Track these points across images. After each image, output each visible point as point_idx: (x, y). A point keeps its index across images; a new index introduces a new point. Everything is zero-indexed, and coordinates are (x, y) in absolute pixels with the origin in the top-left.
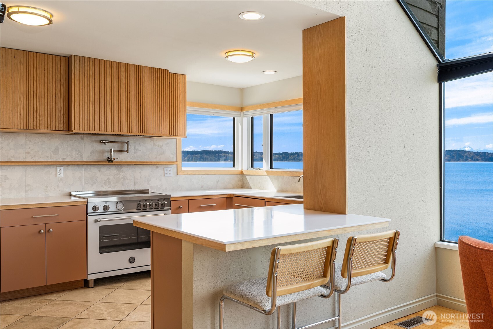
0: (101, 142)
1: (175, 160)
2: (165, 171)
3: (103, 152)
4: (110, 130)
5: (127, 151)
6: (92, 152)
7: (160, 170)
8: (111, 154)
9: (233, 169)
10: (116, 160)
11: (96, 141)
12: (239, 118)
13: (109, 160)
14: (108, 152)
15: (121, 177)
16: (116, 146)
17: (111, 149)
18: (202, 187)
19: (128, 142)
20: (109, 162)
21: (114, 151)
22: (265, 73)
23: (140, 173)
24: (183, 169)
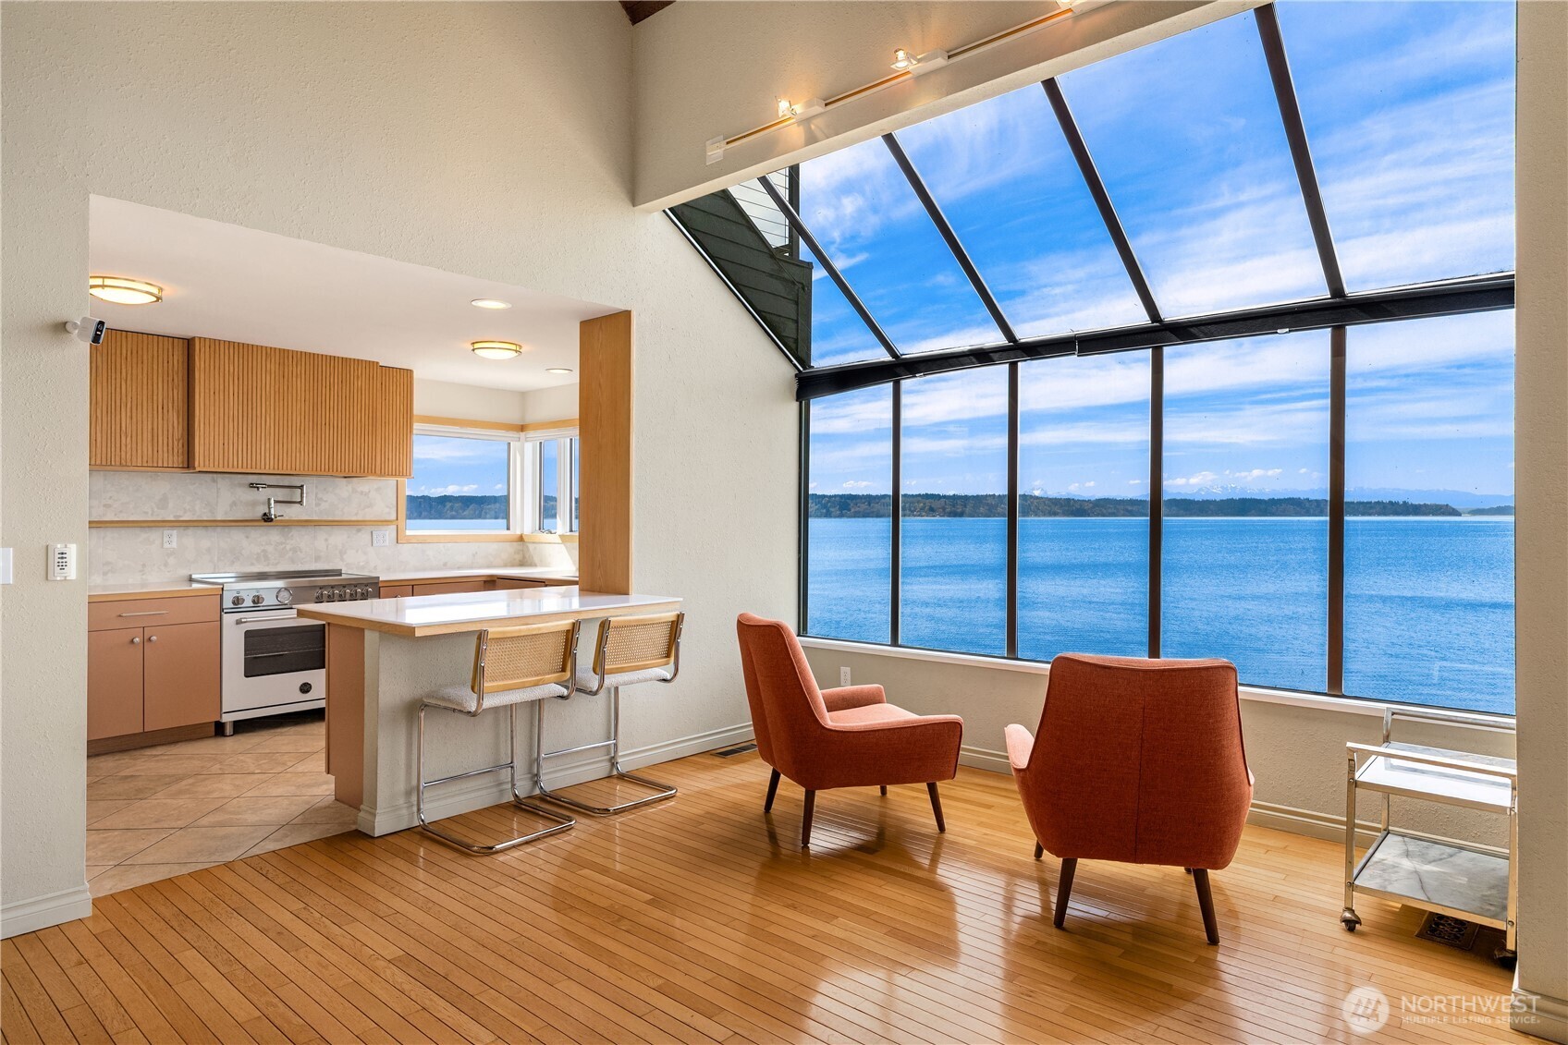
0: (252, 485)
1: (394, 517)
2: (375, 536)
3: (254, 504)
4: (267, 467)
5: (300, 503)
6: (234, 504)
7: (364, 536)
8: (269, 508)
9: (508, 532)
10: (278, 518)
11: (241, 485)
12: (518, 444)
13: (267, 518)
14: (263, 504)
15: (288, 547)
16: (281, 494)
17: (269, 499)
18: (445, 564)
19: (302, 486)
20: (265, 521)
21: (276, 502)
22: (552, 371)
23: (326, 540)
24: (408, 533)
